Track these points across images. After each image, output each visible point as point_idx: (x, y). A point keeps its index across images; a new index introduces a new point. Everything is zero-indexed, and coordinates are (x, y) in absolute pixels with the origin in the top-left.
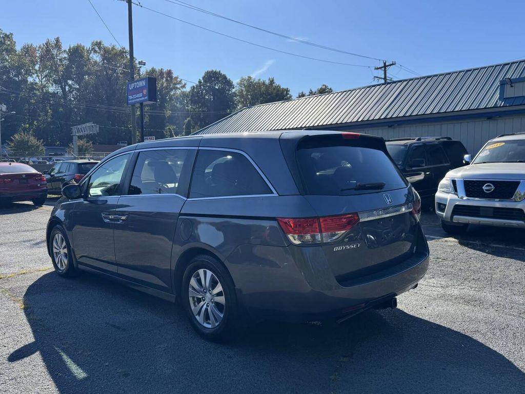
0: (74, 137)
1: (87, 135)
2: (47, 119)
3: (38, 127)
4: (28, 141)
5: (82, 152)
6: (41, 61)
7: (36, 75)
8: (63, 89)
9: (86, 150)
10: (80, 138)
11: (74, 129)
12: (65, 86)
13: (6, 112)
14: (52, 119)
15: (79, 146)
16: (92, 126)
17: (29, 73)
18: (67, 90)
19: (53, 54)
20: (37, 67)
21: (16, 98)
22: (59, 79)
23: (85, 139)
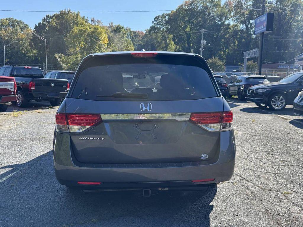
0: (245, 59)
1: (253, 57)
2: (234, 48)
3: (228, 53)
4: (215, 63)
5: (249, 69)
6: (235, 9)
7: (231, 19)
8: (247, 27)
9: (252, 68)
10: (249, 60)
11: (245, 54)
12: (248, 24)
13: (206, 45)
14: (237, 47)
15: (247, 65)
16: (257, 51)
17: (227, 18)
18: (249, 27)
19: (242, 4)
20: (232, 14)
21: (217, 35)
22: (245, 20)
23: (253, 60)
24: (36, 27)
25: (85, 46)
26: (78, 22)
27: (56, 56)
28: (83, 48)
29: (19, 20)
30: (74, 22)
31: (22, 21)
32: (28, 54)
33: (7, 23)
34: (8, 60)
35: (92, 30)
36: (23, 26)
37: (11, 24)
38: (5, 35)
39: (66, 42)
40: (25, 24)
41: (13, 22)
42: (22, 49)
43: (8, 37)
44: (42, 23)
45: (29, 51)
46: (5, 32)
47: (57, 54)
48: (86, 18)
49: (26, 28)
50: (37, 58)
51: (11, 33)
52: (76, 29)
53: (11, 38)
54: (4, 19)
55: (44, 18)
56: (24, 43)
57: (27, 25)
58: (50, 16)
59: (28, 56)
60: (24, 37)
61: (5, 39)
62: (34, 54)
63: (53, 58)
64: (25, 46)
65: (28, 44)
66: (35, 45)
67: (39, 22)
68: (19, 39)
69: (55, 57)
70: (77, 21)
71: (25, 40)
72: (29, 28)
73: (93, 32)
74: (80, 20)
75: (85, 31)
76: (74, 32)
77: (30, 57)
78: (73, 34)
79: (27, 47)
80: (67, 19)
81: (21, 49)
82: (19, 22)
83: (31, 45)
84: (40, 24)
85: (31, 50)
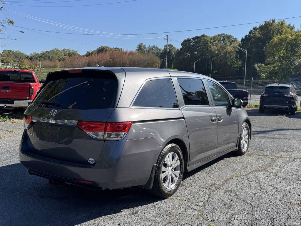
24: (243, 40)
25: (284, 54)
26: (282, 31)
27: (256, 66)
28: (282, 57)
29: (229, 34)
30: (278, 31)
31: (232, 35)
32: (233, 65)
33: (219, 39)
34: (216, 71)
35: (293, 37)
36: (232, 40)
37: (222, 39)
38: (215, 50)
39: (265, 52)
40: (235, 38)
41: (224, 37)
42: (229, 61)
43: (218, 51)
44: (249, 36)
45: (235, 62)
46: (216, 47)
47: (257, 64)
48: (292, 25)
49: (235, 41)
50: (241, 69)
51: (221, 47)
52: (276, 38)
53: (221, 52)
54: (216, 35)
55: (251, 30)
56: (231, 56)
57: (236, 39)
58: (257, 28)
59: (234, 67)
60: (231, 50)
61: (215, 53)
62: (239, 65)
63: (252, 68)
64: (231, 58)
65: (235, 56)
66: (240, 56)
67: (246, 35)
68: (227, 52)
69: (254, 66)
70: (282, 29)
71: (232, 52)
72: (238, 41)
73: (295, 39)
74: (284, 28)
75: (286, 40)
76: (274, 41)
77: (235, 68)
78: (273, 44)
79: (233, 59)
80: (271, 29)
81: (227, 61)
82: (229, 37)
83: (236, 57)
84: (246, 36)
85: (237, 62)
